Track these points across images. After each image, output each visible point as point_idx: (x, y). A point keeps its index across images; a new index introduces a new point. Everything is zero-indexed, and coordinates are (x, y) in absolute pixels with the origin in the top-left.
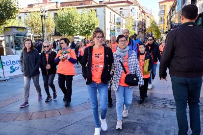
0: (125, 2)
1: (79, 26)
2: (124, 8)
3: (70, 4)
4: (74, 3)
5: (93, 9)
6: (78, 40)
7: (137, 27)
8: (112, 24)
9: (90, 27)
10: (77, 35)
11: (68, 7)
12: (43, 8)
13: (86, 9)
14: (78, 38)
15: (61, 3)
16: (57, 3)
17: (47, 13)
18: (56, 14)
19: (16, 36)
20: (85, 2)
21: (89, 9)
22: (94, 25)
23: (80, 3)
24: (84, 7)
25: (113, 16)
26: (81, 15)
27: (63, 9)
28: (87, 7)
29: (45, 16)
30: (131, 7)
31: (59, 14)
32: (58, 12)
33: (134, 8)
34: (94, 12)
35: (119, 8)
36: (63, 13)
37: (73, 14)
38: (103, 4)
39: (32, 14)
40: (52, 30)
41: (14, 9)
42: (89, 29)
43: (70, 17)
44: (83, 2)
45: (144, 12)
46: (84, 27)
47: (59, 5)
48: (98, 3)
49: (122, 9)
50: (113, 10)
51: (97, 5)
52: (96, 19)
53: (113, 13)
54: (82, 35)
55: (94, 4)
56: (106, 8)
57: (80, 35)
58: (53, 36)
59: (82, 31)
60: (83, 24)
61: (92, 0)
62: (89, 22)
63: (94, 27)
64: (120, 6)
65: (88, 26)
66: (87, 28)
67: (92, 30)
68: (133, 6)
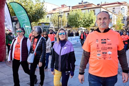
0: (117, 3)
1: (83, 21)
2: (115, 7)
3: (78, 7)
4: (80, 6)
5: (92, 9)
6: (81, 30)
7: (126, 21)
9: (90, 21)
10: (81, 27)
11: (76, 9)
12: (60, 11)
13: (87, 10)
14: (81, 29)
15: (72, 7)
16: (69, 7)
17: (62, 14)
18: (68, 14)
19: (44, 28)
20: (87, 5)
21: (89, 10)
22: (92, 20)
23: (84, 6)
24: (86, 9)
26: (84, 14)
27: (73, 11)
28: (88, 9)
29: (61, 16)
30: (122, 7)
31: (70, 14)
32: (70, 12)
33: (123, 7)
34: (92, 11)
35: (112, 8)
36: (73, 13)
37: (79, 14)
38: (100, 6)
39: (55, 15)
40: (66, 24)
41: (44, 13)
42: (89, 23)
43: (77, 15)
44: (86, 6)
46: (86, 22)
47: (71, 8)
48: (97, 5)
49: (114, 8)
50: (107, 10)
51: (96, 7)
52: (94, 16)
54: (84, 27)
55: (94, 6)
56: (102, 8)
57: (83, 27)
58: (67, 27)
59: (84, 24)
60: (85, 20)
61: (92, 4)
62: (89, 18)
63: (92, 22)
64: (113, 6)
65: (88, 21)
66: (88, 22)
67: (91, 23)
68: (123, 6)
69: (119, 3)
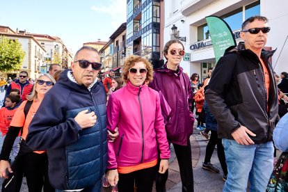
2: (45, 43)
8: (37, 59)
9: (14, 59)
22: (18, 58)
25: (38, 50)
30: (55, 43)
33: (57, 45)
45: (66, 50)
49: (43, 44)
50: (38, 44)
53: (38, 47)
56: (32, 40)
61: (8, 28)
62: (11, 53)
63: (18, 61)
64: (40, 40)
65: (8, 58)
66: (7, 61)
67: (14, 63)
68: (57, 43)
69: (49, 37)
